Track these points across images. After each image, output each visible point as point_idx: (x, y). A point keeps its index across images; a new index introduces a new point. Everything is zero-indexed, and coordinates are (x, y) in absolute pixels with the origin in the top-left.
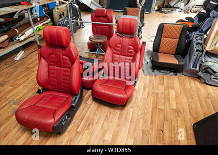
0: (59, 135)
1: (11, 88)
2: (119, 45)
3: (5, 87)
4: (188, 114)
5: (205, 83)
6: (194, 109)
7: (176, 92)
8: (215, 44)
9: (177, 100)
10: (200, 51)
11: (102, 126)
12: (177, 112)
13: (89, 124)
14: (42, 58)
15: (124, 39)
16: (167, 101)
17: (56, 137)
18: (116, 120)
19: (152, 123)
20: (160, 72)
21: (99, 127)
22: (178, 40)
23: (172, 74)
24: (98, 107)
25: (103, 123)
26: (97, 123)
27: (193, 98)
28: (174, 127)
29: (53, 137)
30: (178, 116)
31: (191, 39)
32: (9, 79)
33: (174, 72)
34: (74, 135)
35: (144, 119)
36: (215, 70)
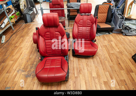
0: (66, 82)
1: (12, 62)
2: (81, 21)
3: (7, 62)
4: (126, 52)
5: (126, 35)
6: (127, 49)
7: (114, 43)
8: (129, 13)
9: (117, 47)
10: (122, 18)
11: (87, 70)
12: (121, 53)
13: (80, 71)
14: (40, 36)
15: (84, 17)
16: (113, 48)
17: (65, 83)
18: (93, 65)
19: (112, 61)
20: (101, 34)
21: (86, 71)
22: (107, 14)
23: (107, 33)
24: (78, 60)
25: (87, 68)
26: (83, 69)
27: (124, 44)
28: (124, 61)
29: (63, 84)
30: (122, 55)
31: (113, 12)
32: (6, 56)
33: (108, 32)
34: (75, 79)
35: (107, 60)
36: (131, 27)
